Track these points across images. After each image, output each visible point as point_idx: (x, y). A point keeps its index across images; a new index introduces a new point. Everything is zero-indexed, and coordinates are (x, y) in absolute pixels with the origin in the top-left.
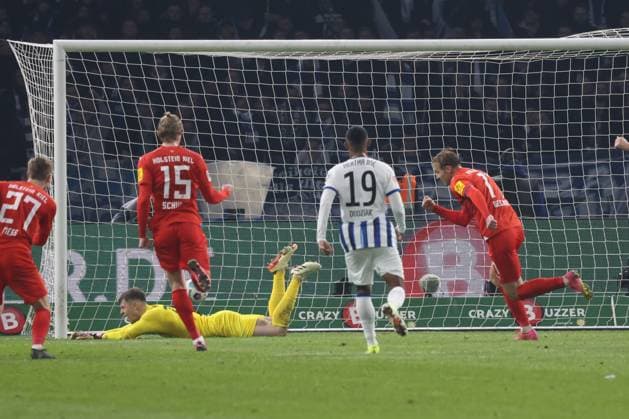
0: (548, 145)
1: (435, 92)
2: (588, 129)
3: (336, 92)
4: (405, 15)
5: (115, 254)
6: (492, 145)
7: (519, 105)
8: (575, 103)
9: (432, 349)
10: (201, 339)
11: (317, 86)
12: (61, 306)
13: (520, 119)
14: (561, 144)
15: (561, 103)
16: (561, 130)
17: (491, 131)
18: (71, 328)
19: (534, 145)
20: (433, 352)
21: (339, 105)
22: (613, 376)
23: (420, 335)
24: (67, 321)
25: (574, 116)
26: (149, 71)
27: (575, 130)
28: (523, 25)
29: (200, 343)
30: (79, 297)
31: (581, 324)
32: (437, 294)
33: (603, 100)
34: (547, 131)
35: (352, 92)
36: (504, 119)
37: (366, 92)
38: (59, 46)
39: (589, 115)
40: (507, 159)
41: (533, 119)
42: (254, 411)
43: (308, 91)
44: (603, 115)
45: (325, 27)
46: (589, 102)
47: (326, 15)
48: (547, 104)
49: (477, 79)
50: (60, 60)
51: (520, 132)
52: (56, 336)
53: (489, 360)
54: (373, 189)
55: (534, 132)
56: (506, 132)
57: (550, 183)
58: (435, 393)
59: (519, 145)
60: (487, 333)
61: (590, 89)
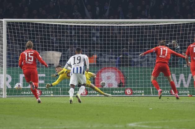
0: (134, 47)
1: (105, 33)
2: (145, 43)
3: (78, 33)
4: (97, 13)
5: (19, 76)
6: (119, 47)
7: (127, 37)
8: (142, 36)
9: (103, 101)
10: (39, 99)
11: (73, 31)
12: (5, 89)
13: (127, 40)
14: (138, 47)
15: (138, 36)
16: (138, 43)
17: (120, 44)
18: (7, 95)
19: (130, 47)
20: (104, 102)
21: (78, 37)
22: (151, 109)
23: (100, 97)
24: (6, 93)
25: (142, 40)
26: (29, 27)
27: (142, 43)
28: (128, 16)
29: (39, 100)
30: (10, 87)
31: (143, 95)
32: (105, 87)
33: (149, 36)
34: (134, 44)
35: (82, 33)
36: (123, 40)
37: (86, 33)
38: (5, 20)
39: (145, 40)
40: (123, 51)
41: (131, 40)
42: (56, 117)
43: (71, 33)
44: (149, 40)
45: (75, 16)
46: (146, 36)
47: (76, 13)
48: (135, 36)
49: (116, 30)
50: (5, 24)
51: (127, 44)
52: (3, 97)
53: (118, 104)
54: (80, 60)
55: (131, 44)
56: (123, 44)
57: (134, 58)
58: (104, 113)
59: (127, 47)
60: (118, 97)
61: (146, 33)
